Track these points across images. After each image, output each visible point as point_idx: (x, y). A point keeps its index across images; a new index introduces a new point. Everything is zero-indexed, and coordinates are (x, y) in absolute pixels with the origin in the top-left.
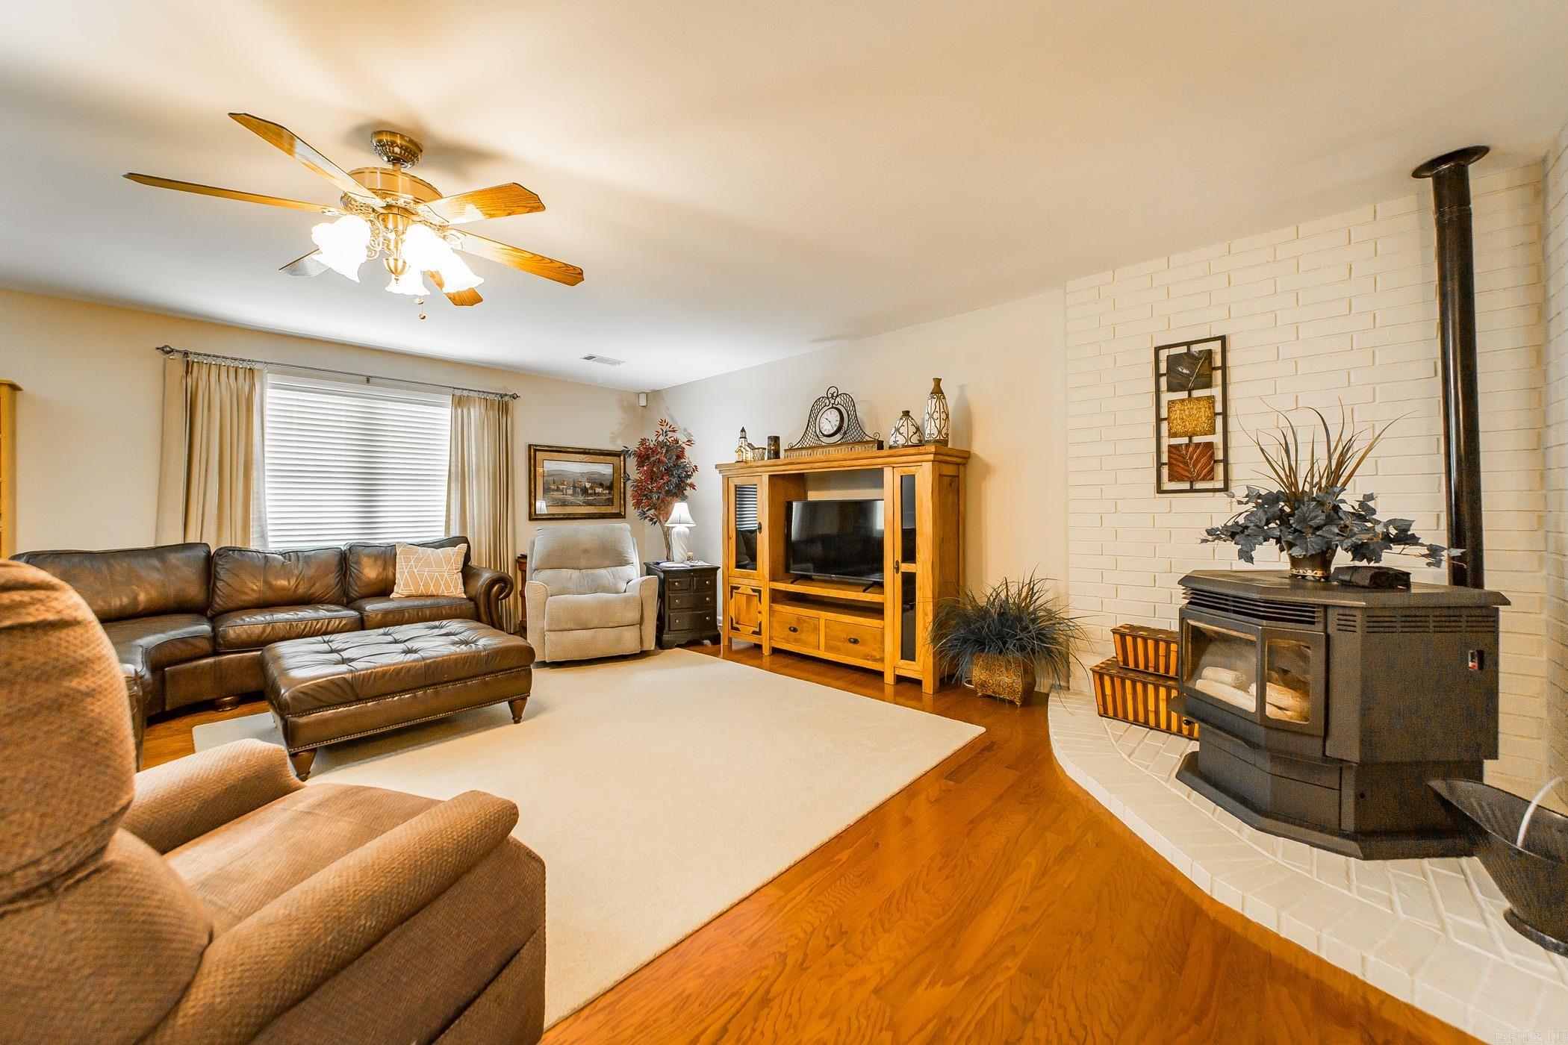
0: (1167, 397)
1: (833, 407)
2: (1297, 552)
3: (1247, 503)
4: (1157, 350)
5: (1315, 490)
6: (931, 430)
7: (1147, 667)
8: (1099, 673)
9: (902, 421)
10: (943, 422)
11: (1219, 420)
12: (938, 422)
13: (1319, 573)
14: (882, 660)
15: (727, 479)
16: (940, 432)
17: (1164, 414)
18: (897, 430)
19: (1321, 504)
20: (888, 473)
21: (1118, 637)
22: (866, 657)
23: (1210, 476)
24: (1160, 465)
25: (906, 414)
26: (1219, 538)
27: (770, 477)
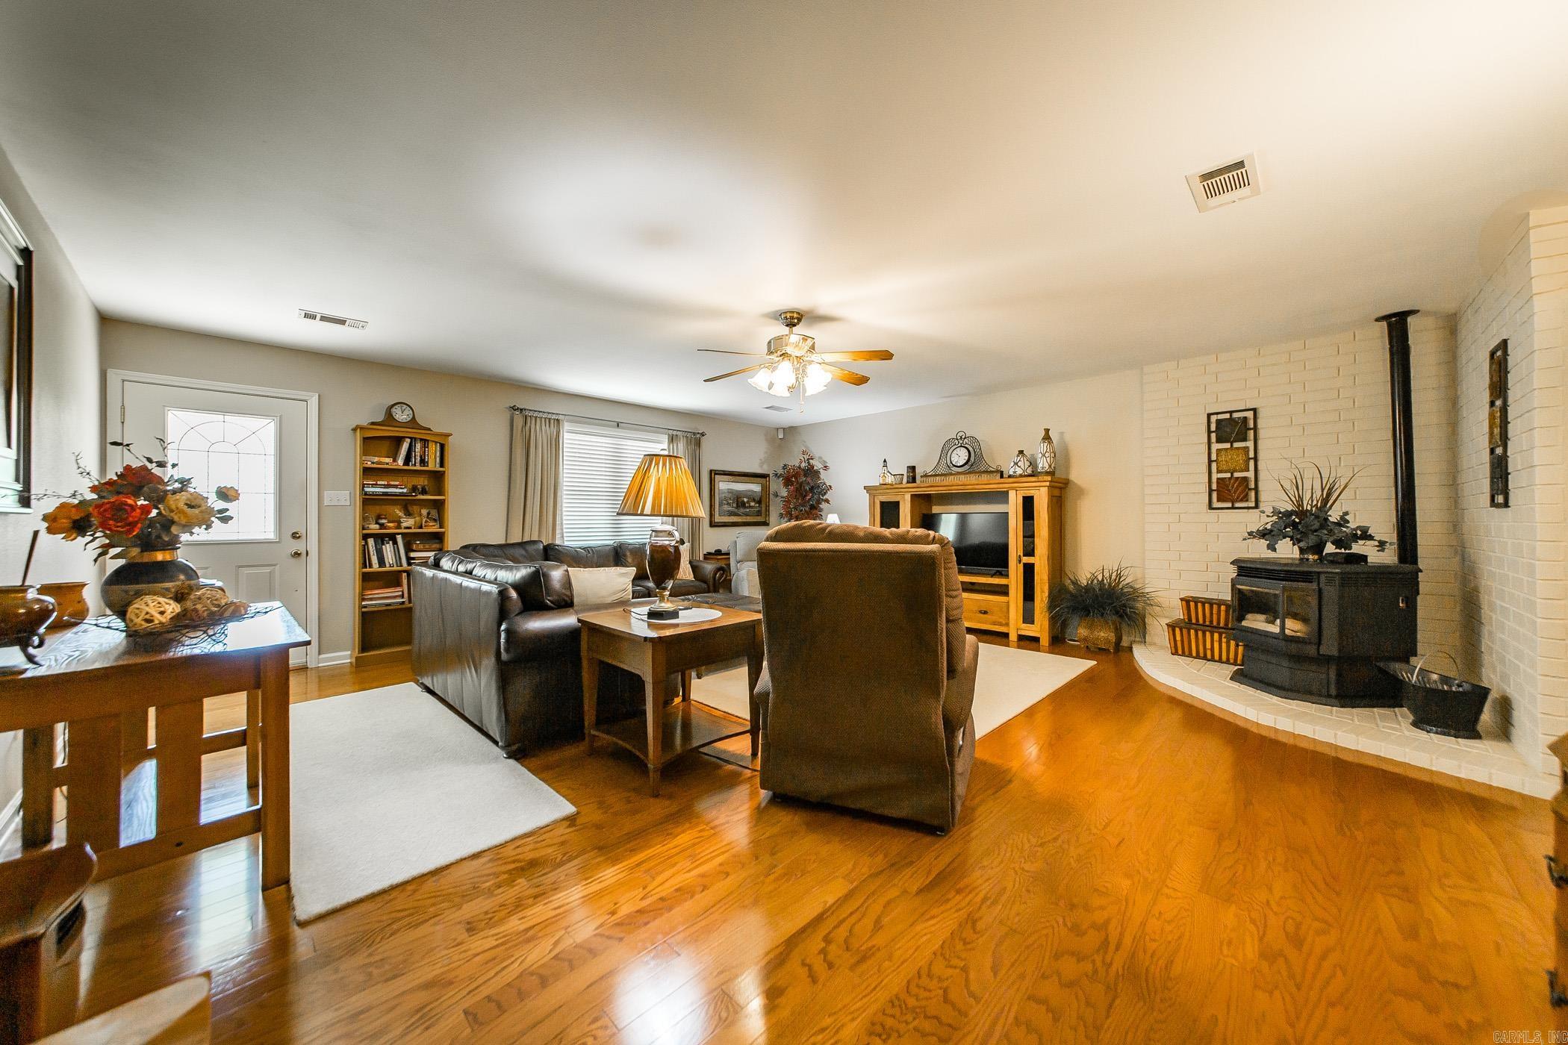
0: (1215, 446)
1: (961, 446)
2: (1302, 544)
3: (1272, 516)
4: (1209, 415)
5: (1314, 509)
6: (1043, 464)
7: (1204, 621)
8: (1172, 627)
9: (1019, 458)
10: (1052, 459)
11: (1252, 463)
12: (1048, 459)
13: (1316, 557)
14: (1007, 624)
15: (872, 497)
16: (1050, 466)
17: (1214, 457)
18: (1016, 464)
19: (1317, 517)
20: (1012, 494)
21: (1184, 602)
22: (994, 623)
23: (1245, 499)
24: (1211, 491)
25: (1021, 452)
26: (1255, 537)
27: (912, 495)
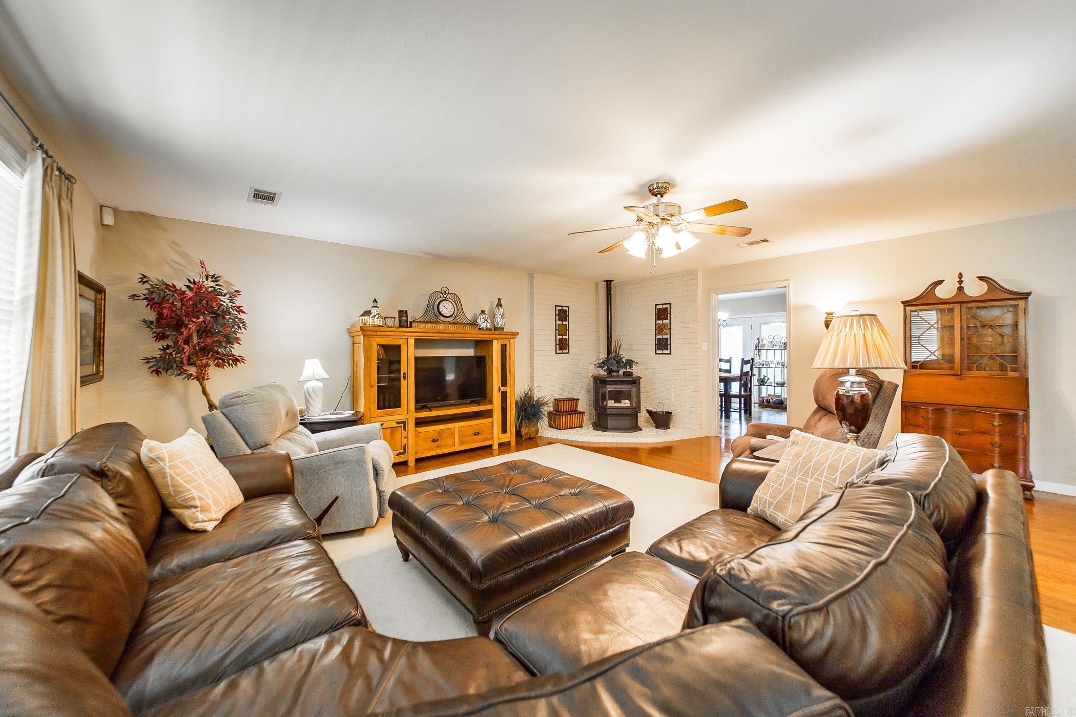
0: (558, 322)
1: (445, 300)
4: (556, 306)
9: (483, 315)
11: (567, 332)
14: (492, 438)
17: (557, 327)
20: (495, 342)
22: (484, 440)
24: (556, 344)
25: (483, 311)
27: (415, 339)
